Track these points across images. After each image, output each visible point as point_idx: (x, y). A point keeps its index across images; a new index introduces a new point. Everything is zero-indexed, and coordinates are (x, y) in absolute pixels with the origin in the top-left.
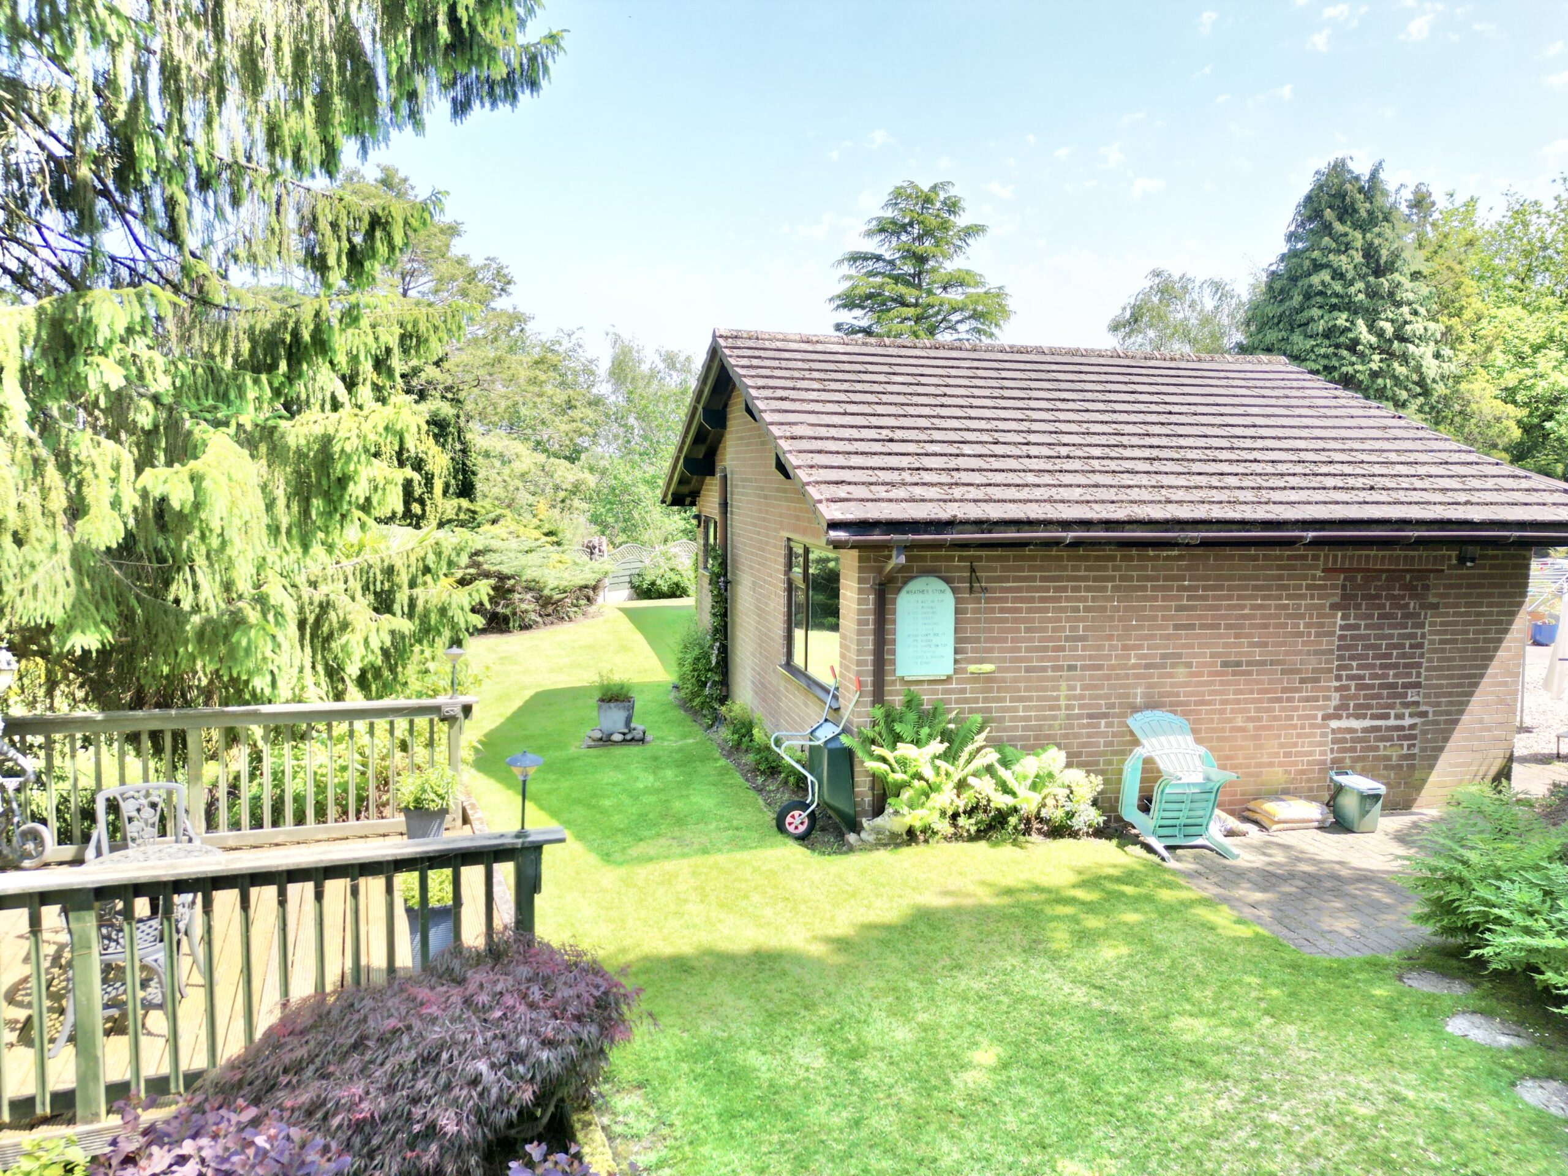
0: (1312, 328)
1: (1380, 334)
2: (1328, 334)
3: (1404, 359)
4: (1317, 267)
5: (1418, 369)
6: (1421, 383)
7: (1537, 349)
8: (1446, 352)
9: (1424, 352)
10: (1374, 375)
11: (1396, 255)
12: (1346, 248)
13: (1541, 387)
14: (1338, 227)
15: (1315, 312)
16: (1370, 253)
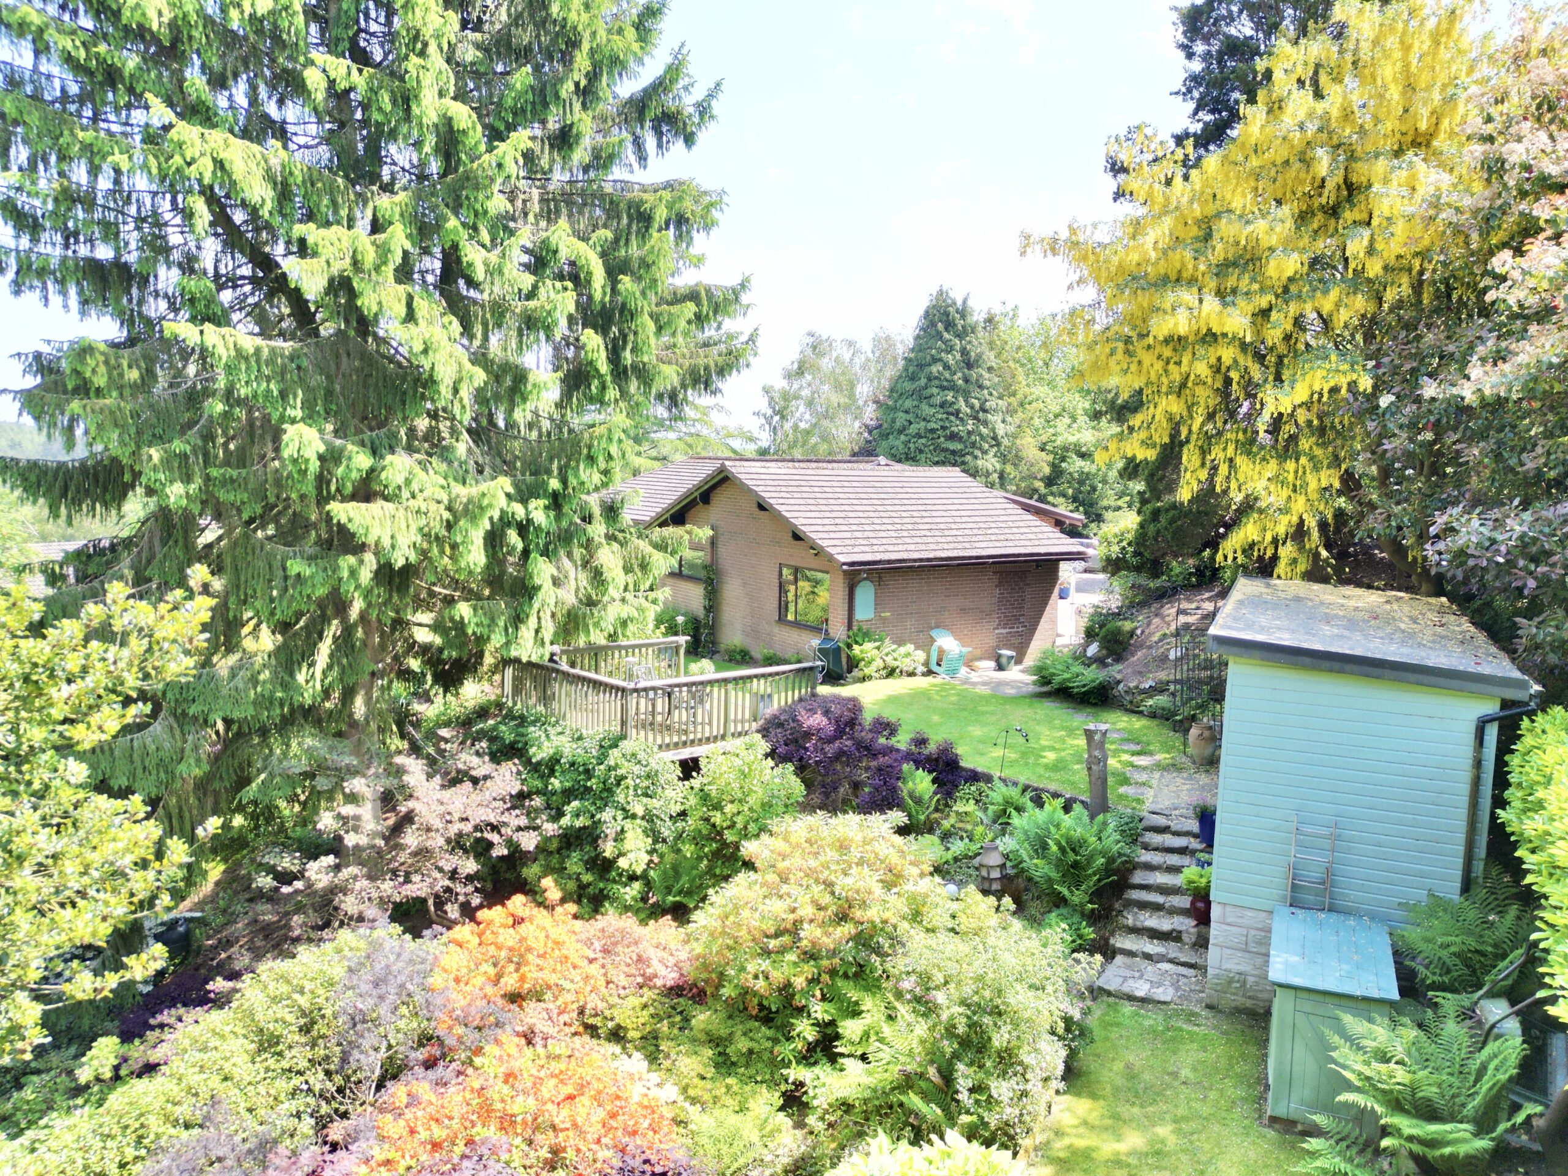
0: (933, 401)
1: (972, 407)
2: (943, 405)
3: (985, 423)
4: (935, 360)
5: (993, 430)
6: (995, 438)
7: (1056, 416)
8: (1009, 419)
9: (995, 419)
10: (969, 433)
11: (979, 356)
12: (950, 350)
13: (1059, 441)
14: (946, 336)
15: (935, 391)
16: (964, 352)
